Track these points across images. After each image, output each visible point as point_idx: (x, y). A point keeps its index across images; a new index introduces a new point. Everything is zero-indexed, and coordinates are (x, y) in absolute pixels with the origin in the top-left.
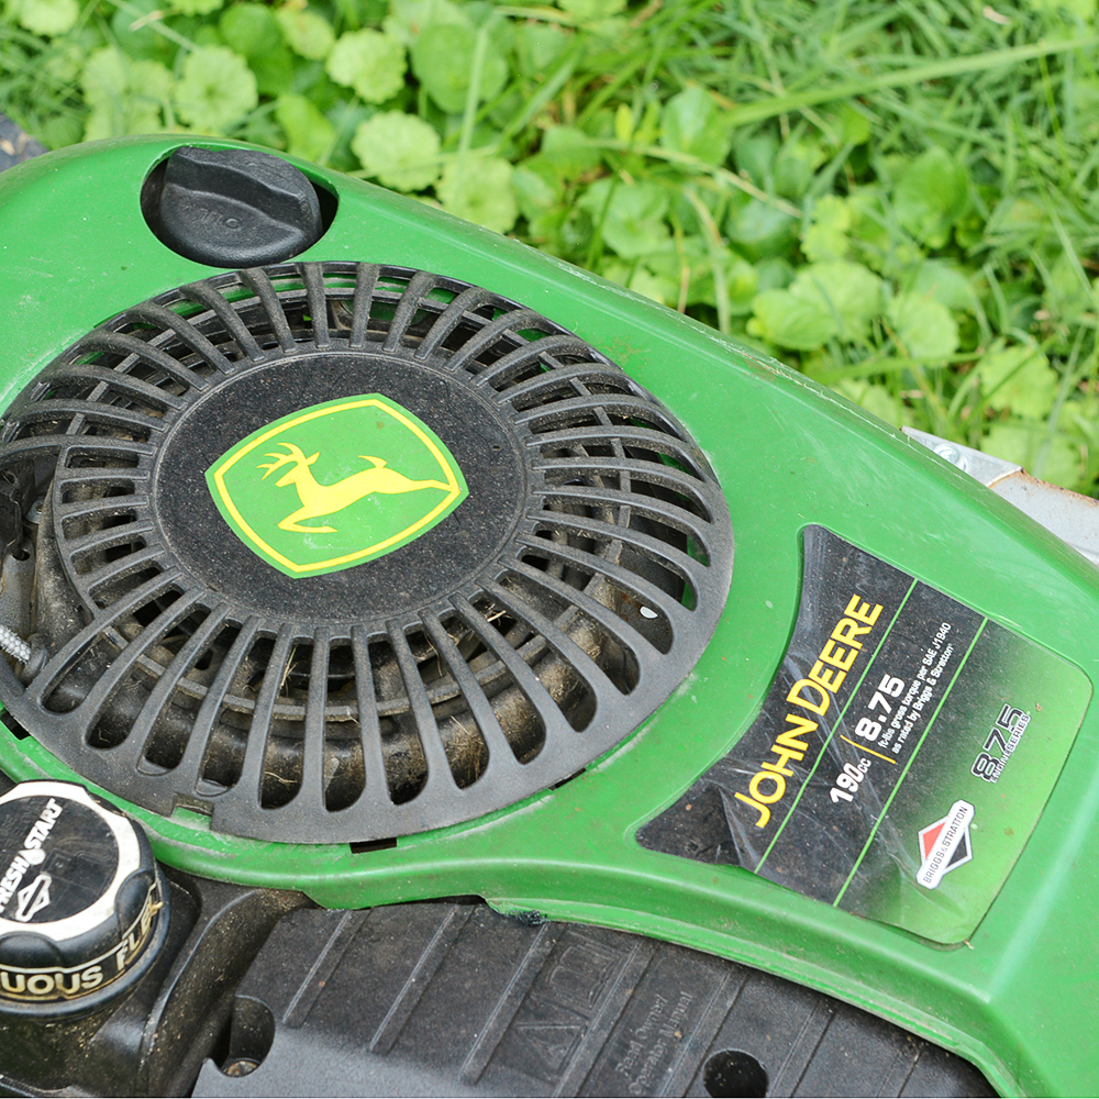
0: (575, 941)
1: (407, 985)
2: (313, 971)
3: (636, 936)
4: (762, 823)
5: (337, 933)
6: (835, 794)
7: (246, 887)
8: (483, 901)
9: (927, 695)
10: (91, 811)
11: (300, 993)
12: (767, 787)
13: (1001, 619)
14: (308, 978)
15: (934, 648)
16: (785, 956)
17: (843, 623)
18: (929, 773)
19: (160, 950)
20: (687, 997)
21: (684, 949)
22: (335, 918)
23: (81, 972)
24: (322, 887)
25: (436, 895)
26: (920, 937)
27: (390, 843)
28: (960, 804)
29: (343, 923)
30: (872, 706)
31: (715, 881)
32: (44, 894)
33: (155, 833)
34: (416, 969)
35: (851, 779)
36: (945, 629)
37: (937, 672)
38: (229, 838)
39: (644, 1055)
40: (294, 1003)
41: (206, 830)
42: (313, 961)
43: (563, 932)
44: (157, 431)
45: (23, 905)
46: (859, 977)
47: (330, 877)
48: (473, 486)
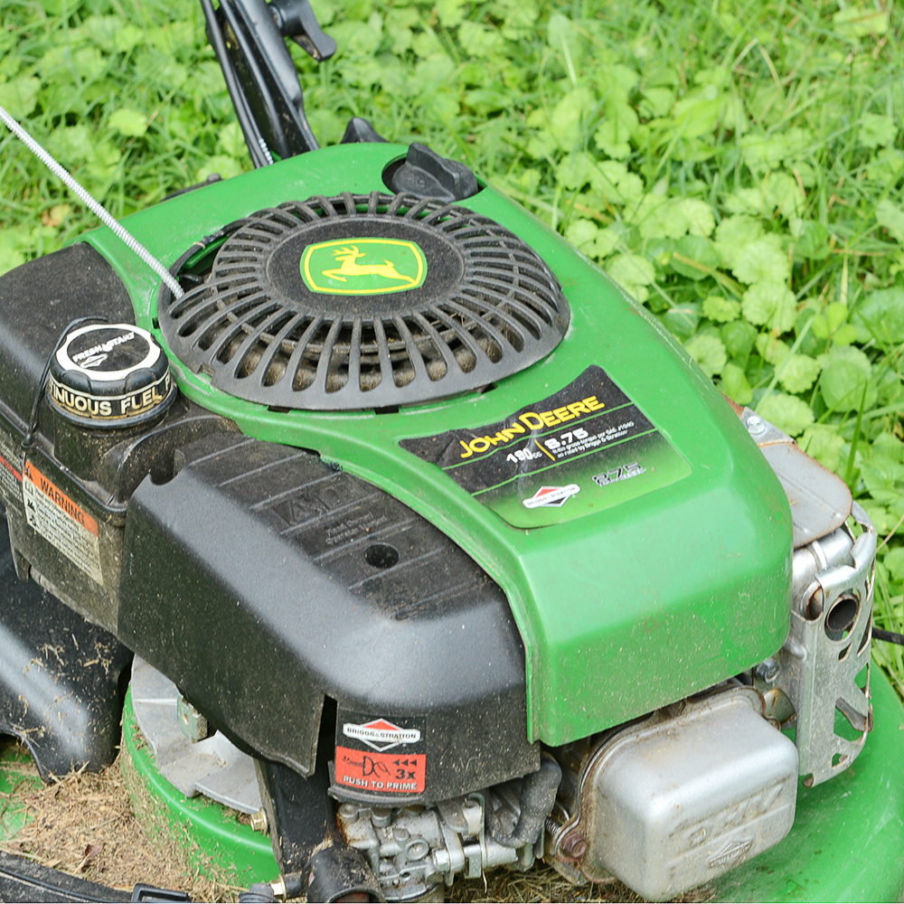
0: (348, 481)
1: (257, 470)
2: (217, 453)
3: (379, 489)
4: (463, 456)
5: (242, 444)
6: (510, 457)
7: (210, 412)
8: (319, 455)
9: (595, 444)
10: (146, 342)
11: (204, 459)
12: (480, 445)
13: (664, 432)
14: (214, 455)
15: (617, 428)
16: (442, 517)
17: (578, 404)
18: (569, 470)
19: (151, 418)
20: (383, 519)
21: (399, 501)
22: (244, 439)
23: (100, 402)
24: (244, 421)
25: (298, 445)
26: (504, 520)
27: (286, 410)
28: (575, 486)
29: (247, 442)
30: (563, 437)
31: (421, 466)
32: (100, 362)
33: (185, 378)
34: (264, 468)
35: (524, 455)
36: (630, 424)
37: (609, 438)
38: (217, 390)
39: (344, 531)
40: (199, 460)
41: (209, 384)
42: (221, 449)
43: (345, 476)
44: (299, 226)
45: (87, 361)
46: (470, 535)
47: (248, 417)
48: (425, 285)
